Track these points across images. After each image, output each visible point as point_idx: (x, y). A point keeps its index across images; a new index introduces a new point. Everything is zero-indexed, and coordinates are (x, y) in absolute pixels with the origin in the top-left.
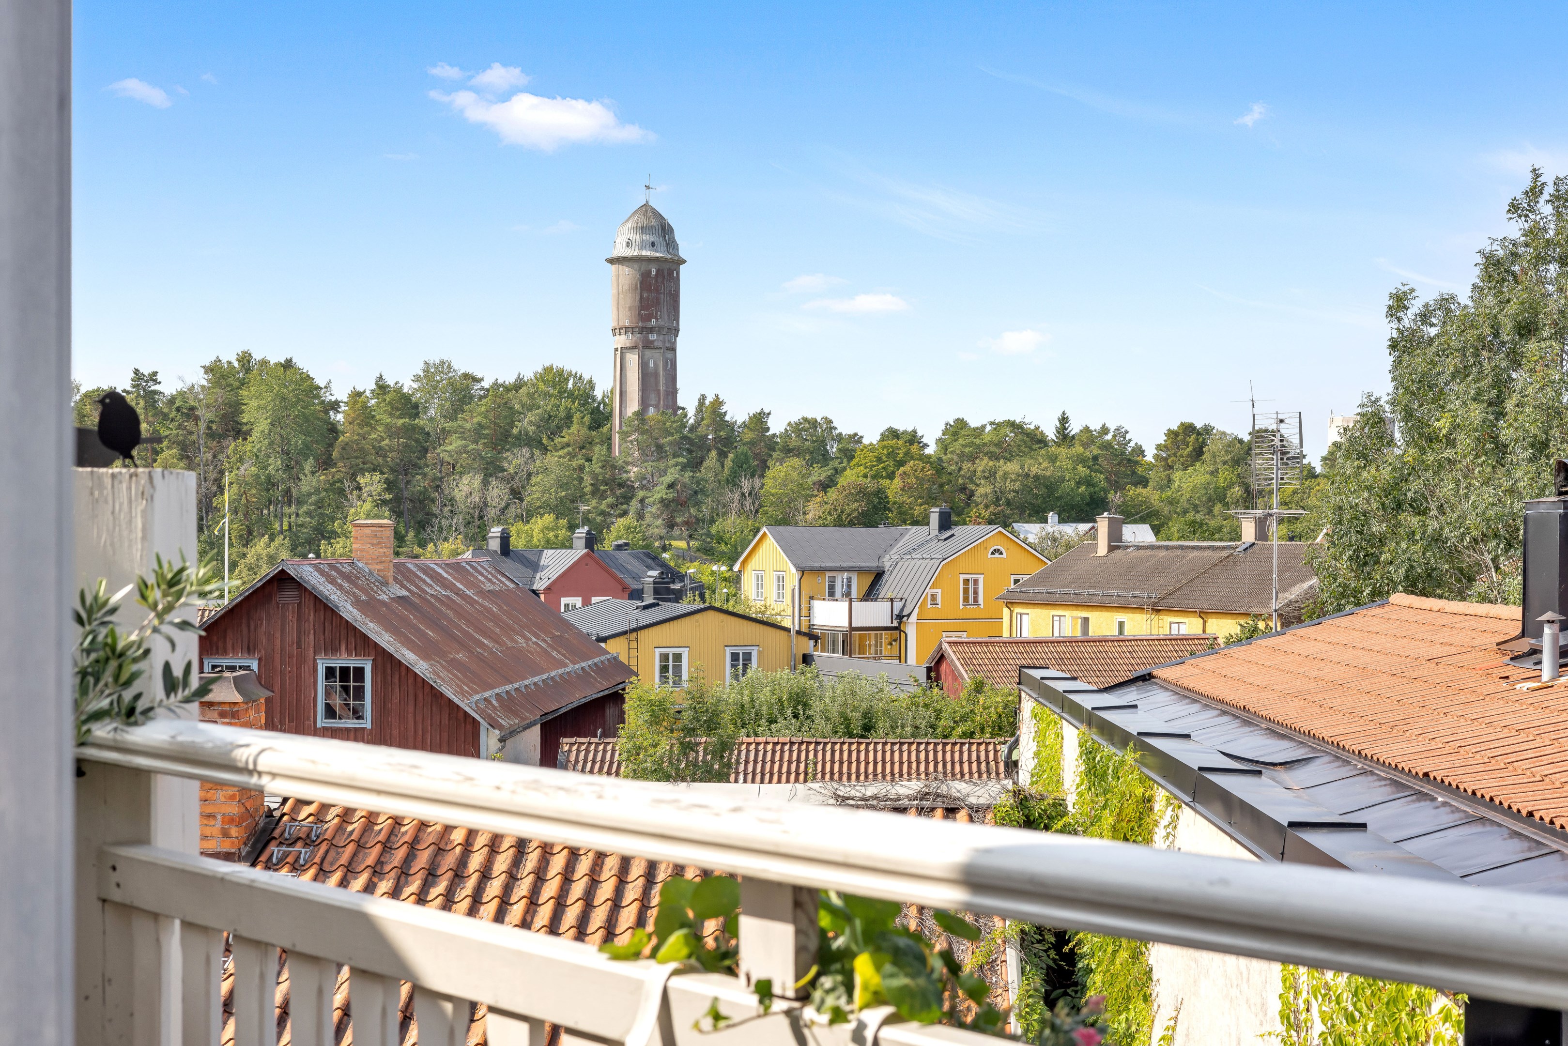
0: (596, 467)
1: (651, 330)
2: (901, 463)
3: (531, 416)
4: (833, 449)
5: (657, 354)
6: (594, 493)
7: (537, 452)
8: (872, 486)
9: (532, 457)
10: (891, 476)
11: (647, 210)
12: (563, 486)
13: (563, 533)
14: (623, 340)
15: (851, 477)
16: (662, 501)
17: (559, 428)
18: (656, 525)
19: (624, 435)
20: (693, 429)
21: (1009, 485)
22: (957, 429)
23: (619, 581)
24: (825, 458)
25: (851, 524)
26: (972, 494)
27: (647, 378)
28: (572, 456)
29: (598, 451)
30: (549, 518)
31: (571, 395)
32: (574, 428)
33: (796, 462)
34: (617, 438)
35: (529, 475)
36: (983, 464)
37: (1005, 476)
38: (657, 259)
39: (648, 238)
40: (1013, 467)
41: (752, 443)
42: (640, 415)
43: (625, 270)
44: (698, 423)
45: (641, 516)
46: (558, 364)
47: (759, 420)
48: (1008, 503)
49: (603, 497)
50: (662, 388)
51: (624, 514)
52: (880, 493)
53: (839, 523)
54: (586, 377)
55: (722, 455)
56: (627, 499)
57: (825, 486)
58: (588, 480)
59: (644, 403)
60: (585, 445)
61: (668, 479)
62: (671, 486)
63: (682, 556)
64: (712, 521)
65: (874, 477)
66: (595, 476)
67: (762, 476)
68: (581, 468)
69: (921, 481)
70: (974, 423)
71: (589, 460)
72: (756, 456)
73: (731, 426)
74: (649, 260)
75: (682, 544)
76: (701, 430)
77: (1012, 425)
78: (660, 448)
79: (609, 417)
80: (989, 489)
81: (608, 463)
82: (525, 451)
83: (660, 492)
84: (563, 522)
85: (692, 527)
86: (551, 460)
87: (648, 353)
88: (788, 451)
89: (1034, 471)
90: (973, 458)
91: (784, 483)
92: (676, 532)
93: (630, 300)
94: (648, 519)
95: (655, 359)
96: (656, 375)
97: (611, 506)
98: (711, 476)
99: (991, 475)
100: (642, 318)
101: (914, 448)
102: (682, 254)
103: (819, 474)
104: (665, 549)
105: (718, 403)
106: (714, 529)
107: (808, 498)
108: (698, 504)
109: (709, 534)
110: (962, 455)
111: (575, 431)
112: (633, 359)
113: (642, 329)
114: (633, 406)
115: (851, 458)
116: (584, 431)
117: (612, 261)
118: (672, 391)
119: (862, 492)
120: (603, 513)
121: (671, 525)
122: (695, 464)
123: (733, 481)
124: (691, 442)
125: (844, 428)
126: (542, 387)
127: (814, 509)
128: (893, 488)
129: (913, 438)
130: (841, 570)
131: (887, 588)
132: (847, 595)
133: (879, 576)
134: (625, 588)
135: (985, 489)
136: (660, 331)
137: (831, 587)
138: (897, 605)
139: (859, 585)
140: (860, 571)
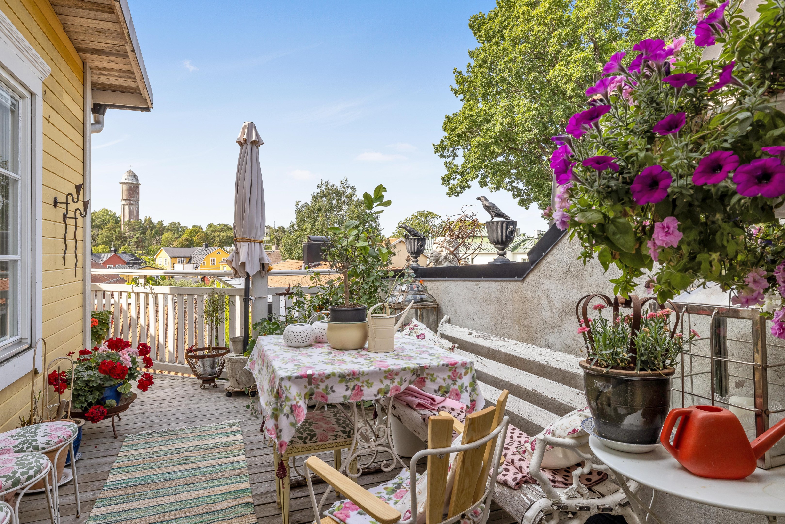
0: (117, 233)
1: (132, 200)
2: (197, 233)
3: (98, 220)
4: (180, 230)
5: (133, 206)
6: (116, 240)
7: (100, 230)
8: (190, 238)
9: (98, 231)
10: (195, 236)
11: (130, 171)
12: (107, 238)
13: (108, 249)
14: (124, 203)
15: (184, 236)
16: (135, 241)
17: (106, 224)
18: (133, 247)
19: (125, 225)
20: (143, 224)
21: (223, 238)
22: (211, 225)
23: (123, 261)
24: (178, 231)
25: (185, 247)
26: (214, 240)
27: (131, 212)
28: (110, 231)
29: (117, 229)
30: (103, 246)
31: (110, 216)
32: (110, 224)
33: (171, 232)
34: (122, 226)
35: (98, 235)
36: (217, 233)
37: (222, 236)
38: (133, 183)
39: (131, 178)
40: (224, 234)
41: (159, 228)
42: (129, 221)
43: (124, 186)
44: (145, 223)
45: (129, 245)
46: (106, 208)
47: (161, 222)
48: (223, 242)
49: (119, 240)
50: (135, 214)
51: (125, 245)
52: (192, 240)
53: (182, 247)
54: (114, 211)
55: (151, 231)
56: (125, 241)
57: (178, 238)
58: (114, 236)
59: (130, 218)
60: (113, 228)
61: (137, 236)
62: (137, 238)
63: (140, 255)
64: (149, 246)
65: (190, 236)
66: (116, 235)
67: (162, 236)
68: (112, 233)
69: (202, 237)
70: (215, 224)
71: (115, 231)
72: (160, 231)
73: (154, 224)
74: (131, 183)
75: (141, 252)
76: (146, 225)
77: (224, 225)
78: (134, 229)
79: (120, 221)
80: (218, 239)
81: (120, 232)
82: (97, 229)
83: (134, 239)
84: (107, 247)
85: (143, 248)
86: (104, 231)
87: (131, 206)
88: (169, 230)
89: (229, 235)
90: (214, 232)
91: (168, 237)
92: (139, 249)
93: (126, 193)
94: (131, 246)
95: (133, 207)
96: (133, 211)
97: (121, 243)
98: (148, 236)
99: (219, 236)
100: (129, 197)
101: (200, 230)
102: (140, 182)
103: (176, 235)
104: (136, 253)
105: (150, 218)
106: (149, 248)
107: (173, 241)
108: (145, 242)
109: (148, 249)
110: (212, 231)
111: (111, 224)
112: (127, 208)
113: (129, 200)
114: (127, 219)
115: (184, 232)
116: (113, 224)
117: (121, 183)
118: (138, 215)
119: (187, 240)
120: (119, 244)
121: (137, 247)
122: (144, 233)
123: (154, 237)
124: (143, 227)
125: (183, 224)
126: (102, 213)
127: (175, 243)
128: (195, 239)
129: (200, 227)
130: (181, 257)
131: (193, 261)
132: (183, 263)
133: (191, 259)
134: (125, 262)
135: (217, 239)
136: (134, 201)
137: (179, 261)
138: (195, 265)
139: (186, 260)
140: (186, 257)
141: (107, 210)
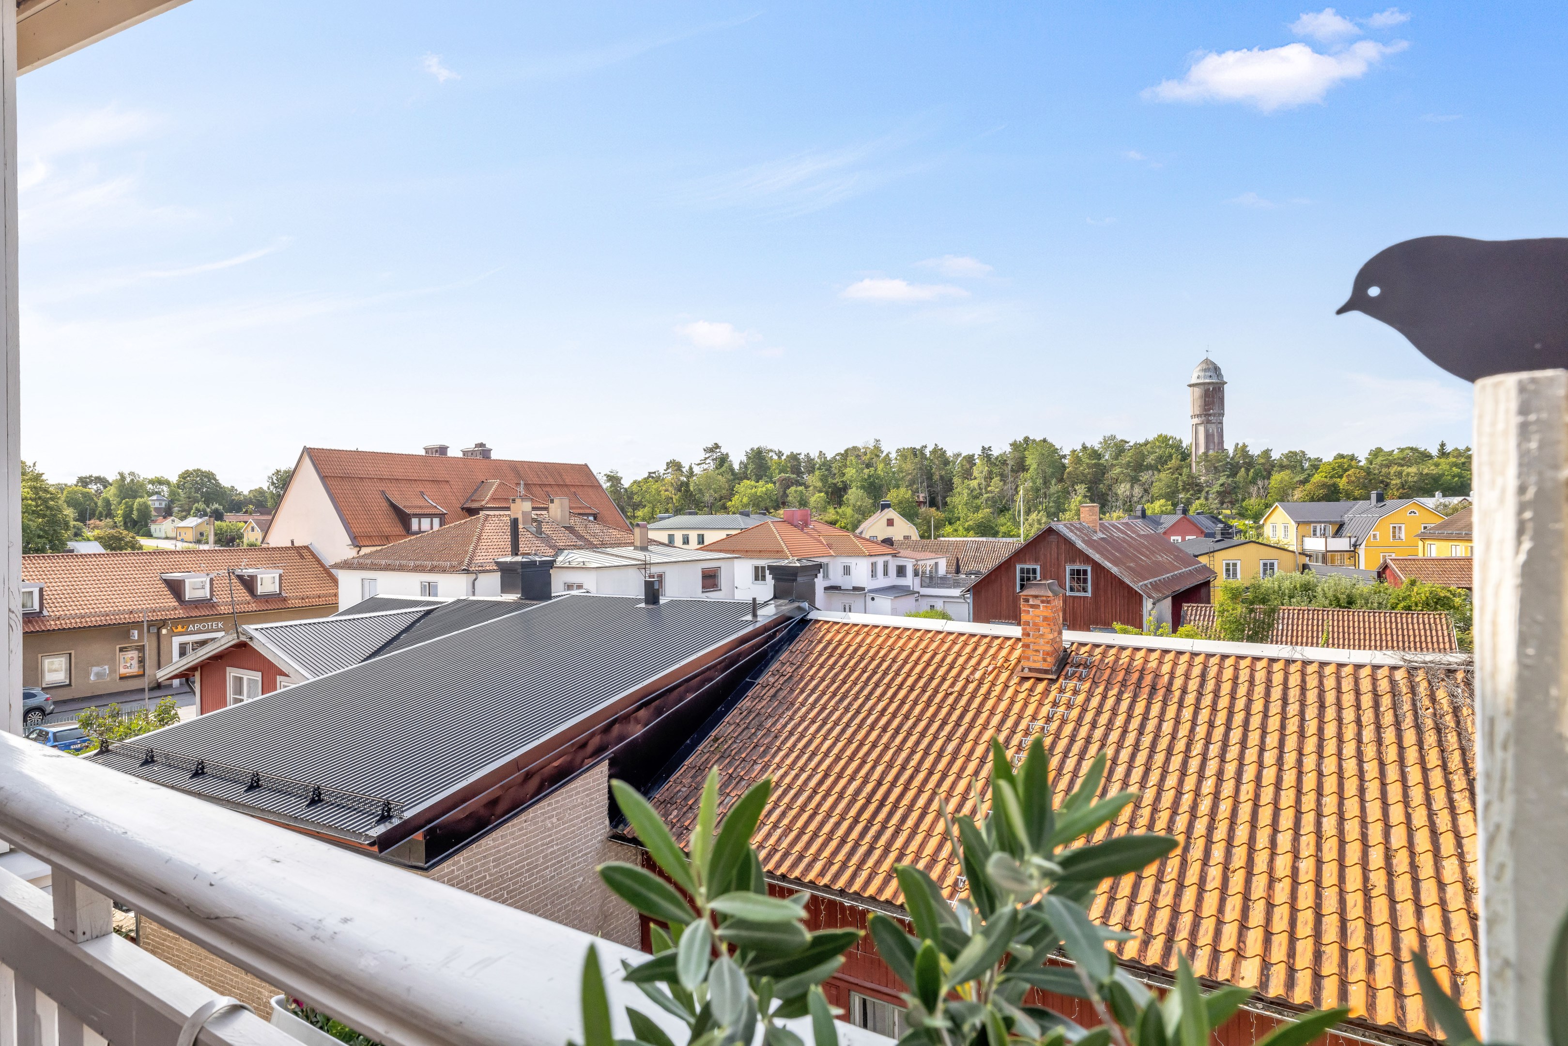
0: (1185, 478)
1: (1210, 415)
2: (1346, 470)
3: (1152, 457)
4: (1307, 465)
5: (1213, 426)
6: (1183, 489)
7: (1156, 473)
8: (1330, 482)
9: (1153, 474)
10: (1341, 477)
11: (1207, 361)
12: (1169, 487)
13: (1170, 507)
14: (1196, 421)
15: (1317, 478)
16: (1217, 492)
17: (1166, 462)
18: (1214, 503)
19: (1198, 463)
20: (1232, 458)
21: (1410, 479)
22: (1377, 452)
23: (1200, 530)
24: (1303, 470)
25: (1319, 500)
26: (1387, 485)
27: (1208, 437)
28: (1173, 474)
29: (1185, 471)
30: (1162, 501)
31: (1172, 447)
32: (1173, 461)
33: (1288, 472)
34: (1194, 465)
35: (1152, 483)
36: (1394, 469)
37: (1408, 474)
38: (1213, 383)
39: (1209, 374)
40: (1413, 470)
41: (1263, 464)
42: (1206, 454)
43: (1196, 389)
44: (1234, 456)
45: (1207, 499)
46: (1164, 433)
47: (1267, 453)
48: (1410, 488)
49: (1188, 491)
50: (1216, 440)
51: (1199, 498)
52: (1335, 485)
53: (1312, 500)
54: (1178, 438)
55: (1248, 470)
56: (1200, 491)
57: (1304, 482)
58: (1180, 484)
59: (1207, 448)
60: (1178, 469)
61: (1221, 482)
62: (1222, 485)
63: (1226, 516)
64: (1243, 500)
65: (1331, 477)
66: (1184, 482)
67: (1269, 478)
68: (1177, 478)
69: (1358, 479)
70: (1386, 449)
71: (1181, 475)
72: (1265, 470)
73: (1252, 457)
74: (1209, 384)
75: (1228, 512)
76: (1236, 460)
77: (1412, 449)
78: (1216, 468)
79: (1189, 455)
80: (1398, 481)
81: (1190, 476)
82: (1150, 472)
83: (1216, 488)
84: (1170, 503)
85: (1233, 503)
86: (1163, 475)
87: (1209, 425)
88: (1282, 467)
89: (1426, 471)
90: (1388, 466)
91: (1281, 482)
92: (1225, 506)
93: (1199, 402)
94: (1210, 500)
95: (1212, 428)
96: (1213, 435)
97: (1192, 495)
98: (1242, 480)
99: (1399, 474)
100: (1206, 410)
101: (1353, 463)
102: (1225, 379)
103: (1302, 477)
104: (1219, 514)
105: (1245, 446)
106: (1244, 504)
107: (1294, 489)
108: (1236, 493)
109: (1241, 507)
110: (1381, 465)
111: (1174, 462)
112: (1201, 429)
113: (1205, 415)
114: (1202, 450)
115: (1317, 469)
116: (1178, 462)
117: (1190, 386)
118: (1221, 442)
119: (1324, 485)
120: (1188, 498)
121: (1222, 503)
122: (1234, 474)
123: (1253, 482)
124: (1231, 464)
125: (1312, 454)
126: (1157, 444)
127: (1298, 494)
128: (1342, 483)
129: (1352, 458)
130: (1320, 522)
131: (1346, 531)
132: (1324, 535)
133: (1341, 526)
134: (1202, 532)
135: (1396, 481)
136: (1214, 415)
137: (1315, 531)
138: (1353, 540)
139: (1331, 529)
140: (1330, 523)
141: (1166, 437)
